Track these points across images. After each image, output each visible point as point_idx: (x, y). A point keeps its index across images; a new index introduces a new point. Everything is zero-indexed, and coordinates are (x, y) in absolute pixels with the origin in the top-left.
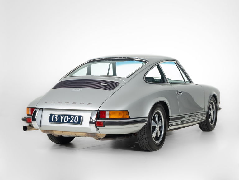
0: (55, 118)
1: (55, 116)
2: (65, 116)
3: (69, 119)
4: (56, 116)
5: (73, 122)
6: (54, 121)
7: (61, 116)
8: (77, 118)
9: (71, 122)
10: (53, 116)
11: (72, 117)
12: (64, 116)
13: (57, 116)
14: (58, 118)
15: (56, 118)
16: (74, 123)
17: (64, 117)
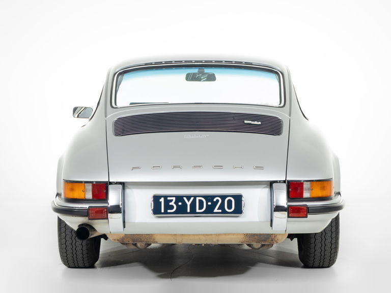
0: (170, 204)
1: (169, 198)
2: (198, 199)
3: (209, 203)
4: (172, 201)
5: (220, 211)
6: (169, 211)
7: (185, 198)
8: (230, 202)
9: (216, 210)
10: (162, 200)
11: (218, 201)
12: (192, 198)
13: (174, 199)
14: (176, 203)
15: (172, 203)
16: (224, 212)
17: (194, 201)
